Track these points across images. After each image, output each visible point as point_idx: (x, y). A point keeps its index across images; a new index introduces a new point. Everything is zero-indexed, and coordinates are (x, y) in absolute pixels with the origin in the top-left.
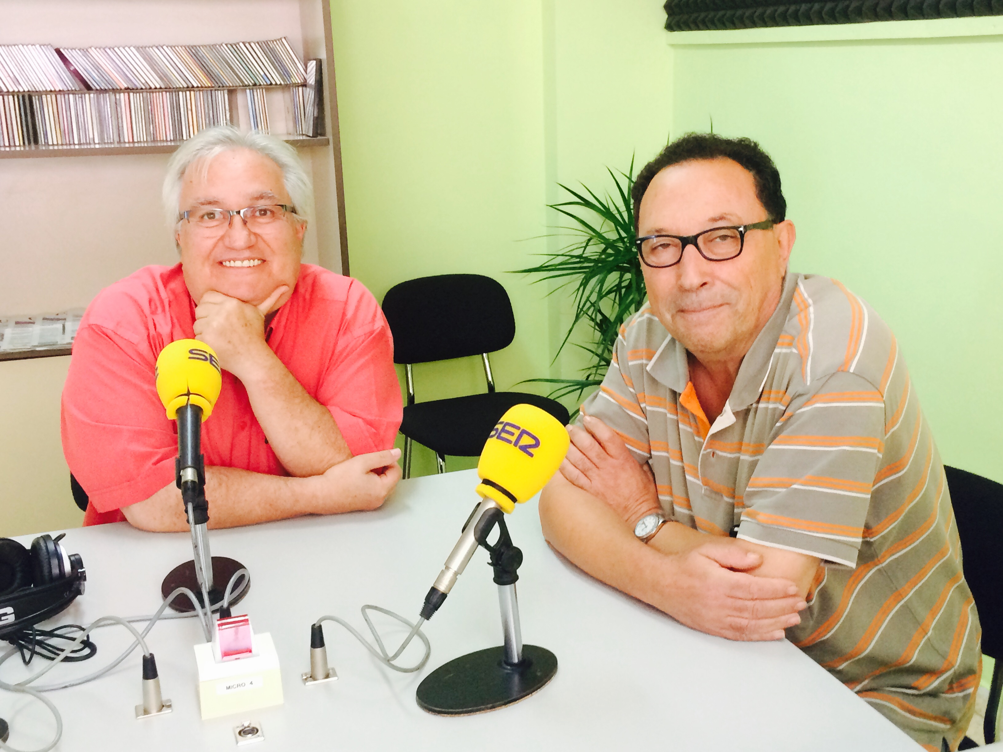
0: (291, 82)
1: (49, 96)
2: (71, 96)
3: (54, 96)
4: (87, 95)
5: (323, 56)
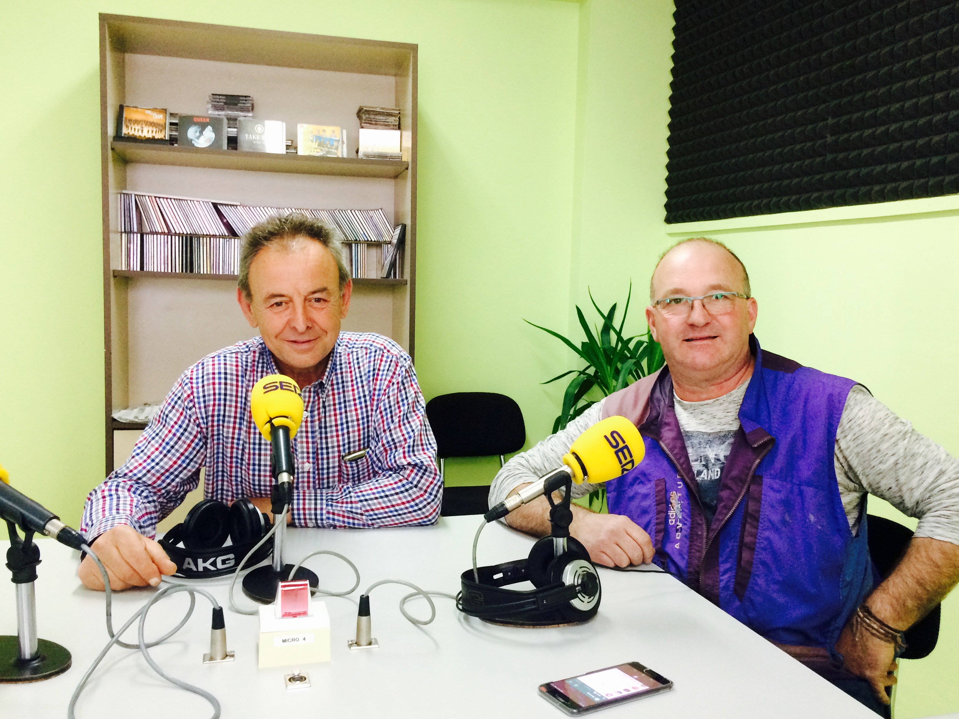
0: (383, 240)
1: (205, 239)
2: (221, 239)
3: (208, 239)
4: (233, 240)
5: (408, 222)
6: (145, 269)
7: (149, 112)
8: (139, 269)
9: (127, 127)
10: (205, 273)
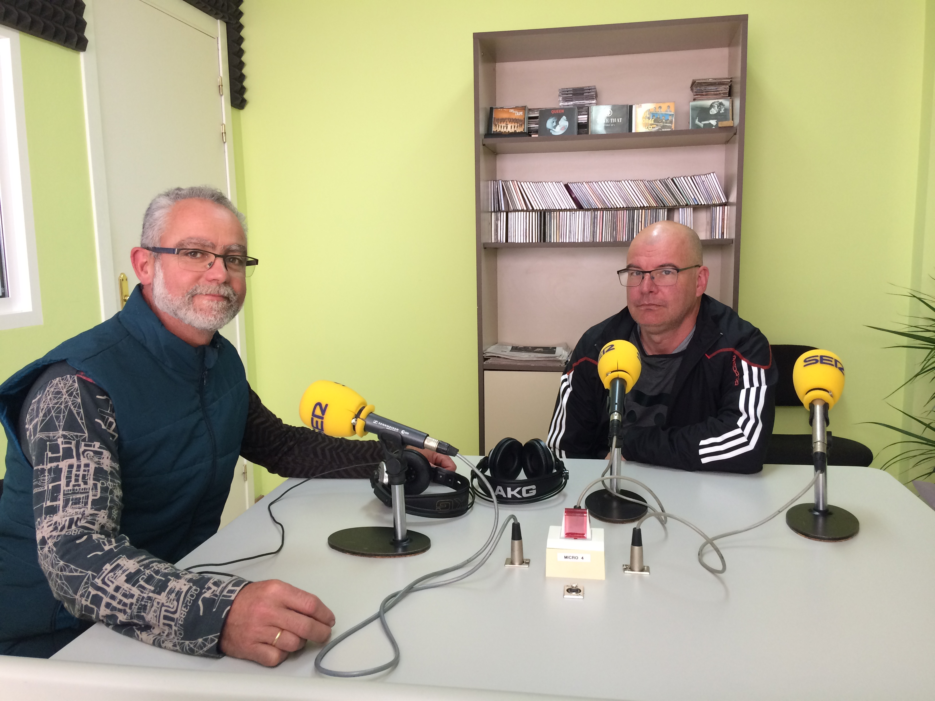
0: (712, 203)
2: (568, 212)
3: (558, 213)
6: (509, 241)
7: (512, 111)
8: (504, 241)
9: (496, 125)
10: (555, 241)
